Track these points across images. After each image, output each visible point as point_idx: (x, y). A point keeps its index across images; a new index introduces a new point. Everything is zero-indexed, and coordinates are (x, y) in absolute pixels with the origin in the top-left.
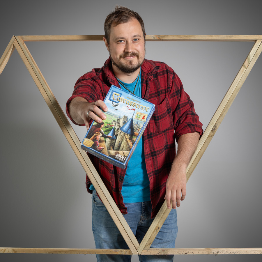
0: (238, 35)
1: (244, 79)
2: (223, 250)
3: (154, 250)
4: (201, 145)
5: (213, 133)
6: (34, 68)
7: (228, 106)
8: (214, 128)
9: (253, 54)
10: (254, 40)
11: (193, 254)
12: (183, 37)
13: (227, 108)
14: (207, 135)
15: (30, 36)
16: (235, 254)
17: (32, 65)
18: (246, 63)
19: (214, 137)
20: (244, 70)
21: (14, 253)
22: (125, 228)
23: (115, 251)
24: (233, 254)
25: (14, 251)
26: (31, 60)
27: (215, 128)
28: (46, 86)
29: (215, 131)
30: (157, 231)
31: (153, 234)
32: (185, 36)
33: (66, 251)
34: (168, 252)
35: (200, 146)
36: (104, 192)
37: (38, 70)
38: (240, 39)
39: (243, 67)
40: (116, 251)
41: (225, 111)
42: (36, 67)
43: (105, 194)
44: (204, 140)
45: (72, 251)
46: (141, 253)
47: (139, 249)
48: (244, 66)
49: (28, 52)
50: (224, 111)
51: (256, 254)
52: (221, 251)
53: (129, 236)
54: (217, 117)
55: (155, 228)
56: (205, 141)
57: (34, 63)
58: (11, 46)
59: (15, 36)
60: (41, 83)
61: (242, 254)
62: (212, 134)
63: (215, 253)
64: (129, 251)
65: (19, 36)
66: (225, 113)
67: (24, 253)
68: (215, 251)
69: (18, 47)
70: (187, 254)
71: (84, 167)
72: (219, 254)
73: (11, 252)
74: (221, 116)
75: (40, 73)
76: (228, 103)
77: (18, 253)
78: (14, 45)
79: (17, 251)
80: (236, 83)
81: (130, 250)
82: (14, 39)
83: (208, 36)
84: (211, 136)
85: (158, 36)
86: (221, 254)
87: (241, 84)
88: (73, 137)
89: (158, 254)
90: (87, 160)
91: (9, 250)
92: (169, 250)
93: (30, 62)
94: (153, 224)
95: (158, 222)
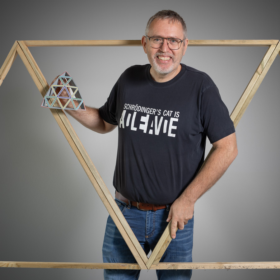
0: (250, 40)
1: (258, 86)
2: (235, 264)
3: (163, 265)
6: (38, 75)
7: (241, 114)
9: (267, 59)
10: (268, 45)
11: (204, 269)
13: (239, 116)
15: (34, 41)
16: (248, 268)
17: (36, 71)
18: (260, 69)
20: (257, 76)
21: (17, 267)
22: (133, 242)
23: (123, 266)
24: (246, 268)
25: (18, 265)
26: (35, 66)
30: (166, 244)
31: (163, 248)
32: (195, 41)
33: (72, 266)
34: (178, 267)
36: (111, 204)
37: (42, 77)
38: (253, 44)
39: (256, 74)
40: (124, 266)
41: (238, 119)
42: (40, 73)
45: (78, 265)
46: (150, 268)
47: (147, 264)
48: (258, 72)
49: (31, 58)
50: (236, 119)
51: (270, 268)
53: (137, 250)
55: (164, 241)
57: (38, 69)
58: (14, 51)
59: (18, 41)
61: (255, 268)
63: (227, 267)
64: (138, 266)
65: (22, 41)
68: (227, 265)
69: (20, 53)
70: (198, 269)
71: (90, 178)
72: (231, 268)
73: (14, 266)
76: (241, 112)
77: (22, 267)
78: (16, 51)
79: (20, 266)
80: (249, 90)
81: (138, 265)
82: (17, 44)
86: (233, 268)
87: (254, 91)
92: (179, 265)
93: (33, 68)
94: (163, 237)
95: (167, 235)
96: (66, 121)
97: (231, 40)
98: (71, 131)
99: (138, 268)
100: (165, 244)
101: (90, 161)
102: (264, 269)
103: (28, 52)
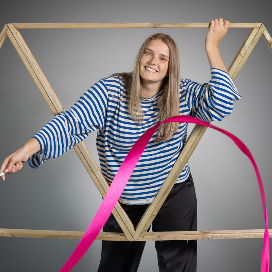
0: (233, 23)
2: (217, 235)
3: (149, 236)
6: (28, 57)
9: (250, 42)
10: (251, 28)
12: (178, 25)
16: (229, 238)
18: (243, 52)
20: (240, 58)
24: (227, 238)
25: (12, 235)
26: (24, 50)
28: (40, 76)
30: (152, 218)
31: (149, 222)
32: (180, 24)
33: (63, 236)
34: (164, 238)
38: (236, 27)
39: (239, 56)
40: (112, 237)
42: (30, 56)
46: (137, 239)
47: (134, 236)
48: (240, 54)
51: (250, 238)
55: (150, 215)
57: (27, 53)
58: (4, 34)
59: (8, 24)
60: (35, 72)
61: (236, 238)
63: (210, 238)
64: (125, 238)
65: (11, 24)
67: (22, 237)
68: (210, 236)
69: (10, 36)
71: (80, 156)
72: (213, 239)
75: (33, 63)
77: (16, 237)
78: (6, 34)
79: (14, 235)
81: (126, 236)
82: (6, 28)
83: (204, 24)
85: (153, 25)
86: (215, 239)
91: (7, 234)
92: (164, 236)
93: (23, 51)
94: (149, 212)
95: (153, 210)
96: (55, 102)
99: (126, 240)
102: (245, 239)
103: (19, 35)
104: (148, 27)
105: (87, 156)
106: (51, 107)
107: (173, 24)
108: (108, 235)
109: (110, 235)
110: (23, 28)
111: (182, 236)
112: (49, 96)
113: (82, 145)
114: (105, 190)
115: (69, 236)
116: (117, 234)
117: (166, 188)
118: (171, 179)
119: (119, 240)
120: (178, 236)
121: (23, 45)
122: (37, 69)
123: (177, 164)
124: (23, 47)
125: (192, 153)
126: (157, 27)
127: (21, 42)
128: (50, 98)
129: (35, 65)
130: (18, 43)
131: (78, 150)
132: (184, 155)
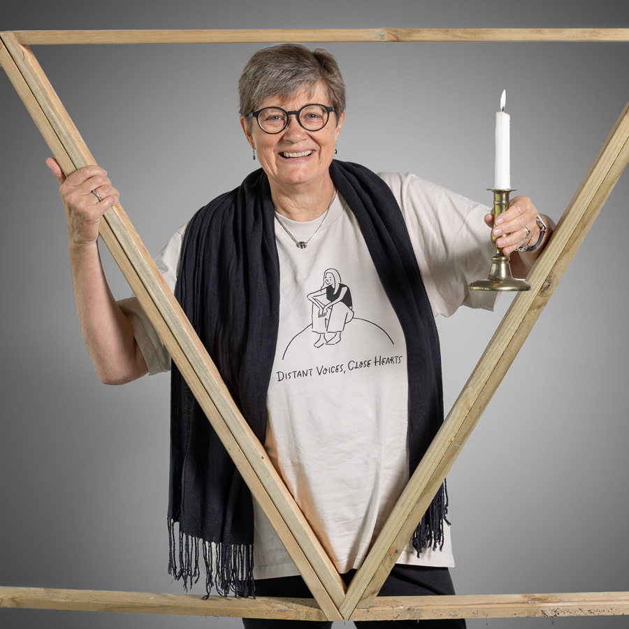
0: (611, 29)
3: (384, 609)
4: (510, 331)
5: (543, 298)
6: (55, 122)
7: (585, 226)
8: (547, 284)
12: (460, 35)
14: (526, 305)
19: (545, 309)
21: (15, 606)
23: (281, 611)
24: (596, 614)
25: (15, 602)
26: (45, 101)
27: (549, 285)
29: (549, 293)
30: (391, 559)
31: (382, 568)
32: (467, 33)
34: (423, 614)
35: (508, 334)
40: (284, 611)
41: (577, 238)
42: (60, 120)
43: (251, 462)
44: (519, 317)
46: (350, 617)
47: (343, 608)
50: (573, 238)
52: (565, 608)
53: (318, 573)
54: (554, 255)
56: (521, 321)
57: (53, 109)
60: (75, 163)
61: (621, 614)
62: (541, 300)
63: (550, 614)
64: (319, 613)
65: (11, 33)
66: (576, 244)
68: (548, 607)
69: (8, 65)
72: (558, 615)
74: (565, 252)
75: (70, 136)
76: (586, 220)
77: (26, 607)
79: (22, 604)
81: (319, 608)
84: (539, 307)
85: (392, 33)
86: (564, 615)
88: (165, 309)
89: (394, 620)
90: (202, 372)
92: (425, 608)
93: (41, 104)
94: (382, 541)
95: (394, 536)
96: (129, 243)
97: (559, 29)
98: (144, 269)
99: (320, 616)
100: (389, 558)
101: (193, 347)
103: (31, 61)
104: (378, 39)
105: (214, 389)
106: (116, 257)
107: (448, 31)
108: (273, 604)
109: (279, 605)
110: (42, 43)
111: (473, 607)
112: (112, 226)
113: (201, 361)
114: (264, 482)
115: (169, 606)
116: (297, 603)
117: (428, 478)
118: (443, 452)
119: (303, 618)
120: (462, 607)
121: (43, 89)
122: (80, 153)
123: (459, 411)
124: (41, 93)
125: (500, 382)
126: (404, 39)
127: (37, 80)
128: (115, 232)
129: (74, 142)
130: (29, 84)
131: (189, 372)
132: (478, 387)
